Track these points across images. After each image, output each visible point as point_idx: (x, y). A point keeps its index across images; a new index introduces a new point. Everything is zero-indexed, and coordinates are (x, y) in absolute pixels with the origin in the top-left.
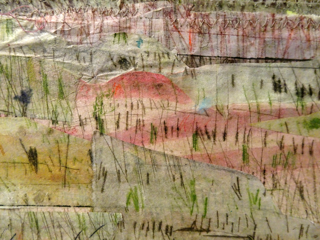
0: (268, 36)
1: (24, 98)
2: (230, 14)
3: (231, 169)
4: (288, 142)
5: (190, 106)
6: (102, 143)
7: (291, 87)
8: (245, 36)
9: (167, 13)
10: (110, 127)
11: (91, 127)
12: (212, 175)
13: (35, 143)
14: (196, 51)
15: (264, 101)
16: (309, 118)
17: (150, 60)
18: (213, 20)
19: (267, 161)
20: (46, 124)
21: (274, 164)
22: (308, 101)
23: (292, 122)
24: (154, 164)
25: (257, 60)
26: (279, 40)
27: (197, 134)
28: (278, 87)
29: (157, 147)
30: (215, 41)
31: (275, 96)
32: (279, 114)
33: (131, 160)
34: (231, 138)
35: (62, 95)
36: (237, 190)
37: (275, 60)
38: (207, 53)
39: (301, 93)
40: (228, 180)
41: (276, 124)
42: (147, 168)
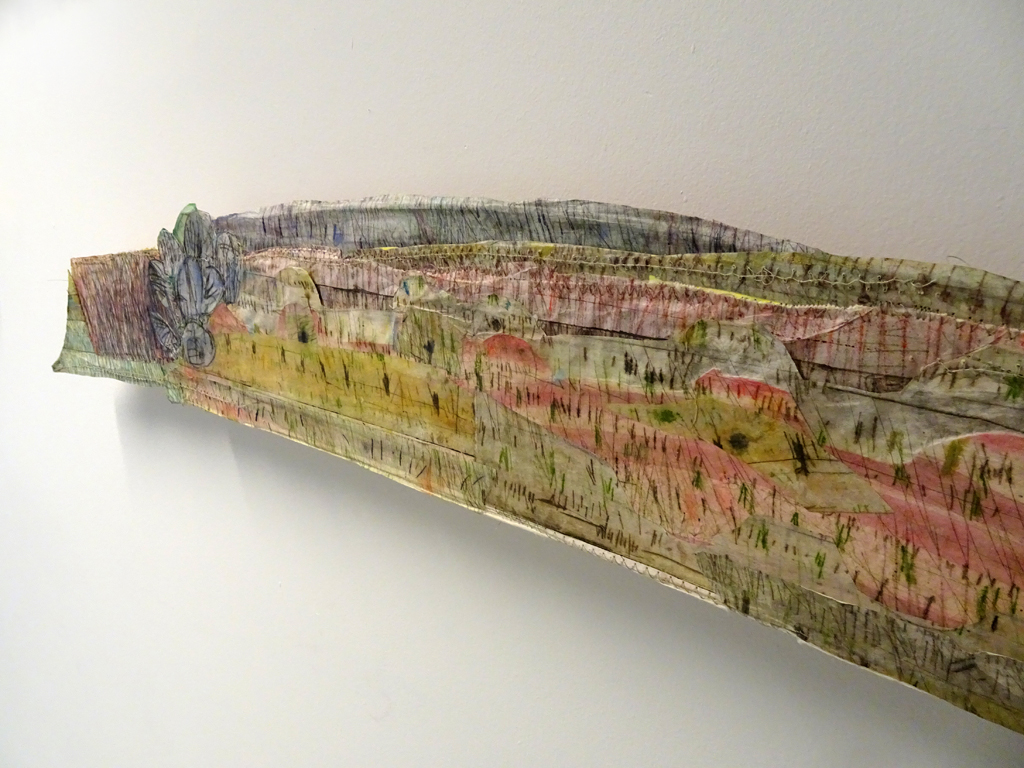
0: (626, 306)
1: (429, 348)
2: (593, 278)
3: (585, 448)
4: (639, 432)
5: (547, 375)
6: (481, 399)
7: (642, 370)
8: (602, 305)
9: (533, 274)
10: (486, 384)
11: (473, 382)
12: (568, 451)
13: (437, 388)
14: (554, 318)
15: (613, 381)
16: (659, 408)
17: (516, 324)
18: (572, 283)
19: (619, 448)
20: (443, 373)
21: (626, 454)
22: (659, 389)
23: (642, 409)
24: (520, 429)
25: (612, 333)
26: (634, 312)
27: (554, 405)
28: (629, 367)
29: (522, 411)
30: (574, 308)
31: (625, 377)
32: (628, 398)
33: (502, 420)
34: (584, 415)
35: (453, 349)
36: (592, 473)
37: (629, 335)
38: (566, 321)
39: (651, 378)
40: (583, 460)
41: (625, 408)
42: (514, 431)
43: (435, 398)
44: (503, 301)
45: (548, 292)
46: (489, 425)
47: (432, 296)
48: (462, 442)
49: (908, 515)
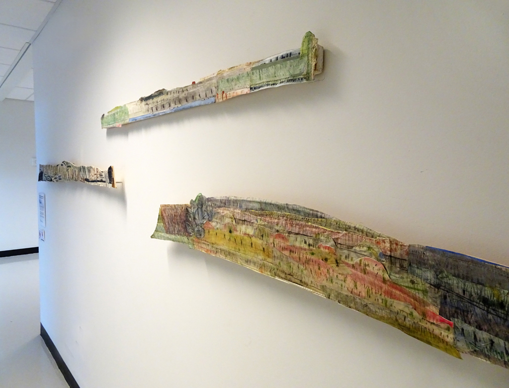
0: (304, 229)
1: (262, 236)
2: (298, 222)
3: (297, 261)
4: (308, 257)
5: (289, 244)
6: (274, 249)
7: (308, 243)
8: (300, 228)
9: (286, 220)
10: (275, 246)
11: (273, 245)
12: (294, 262)
13: (264, 246)
14: (290, 231)
15: (302, 246)
16: (311, 252)
17: (282, 231)
18: (294, 223)
19: (304, 261)
20: (265, 242)
21: (305, 262)
22: (311, 247)
23: (308, 252)
24: (283, 257)
25: (302, 235)
26: (306, 230)
27: (290, 251)
28: (305, 243)
29: (283, 252)
30: (294, 228)
31: (304, 245)
32: (305, 250)
33: (279, 254)
34: (297, 253)
35: (268, 237)
36: (299, 267)
37: (305, 235)
38: (292, 231)
39: (309, 245)
40: (296, 264)
41: (305, 252)
42: (282, 257)
43: (264, 249)
44: (279, 226)
45: (289, 224)
46: (276, 256)
47: (263, 223)
48: (270, 260)
49: (355, 274)
